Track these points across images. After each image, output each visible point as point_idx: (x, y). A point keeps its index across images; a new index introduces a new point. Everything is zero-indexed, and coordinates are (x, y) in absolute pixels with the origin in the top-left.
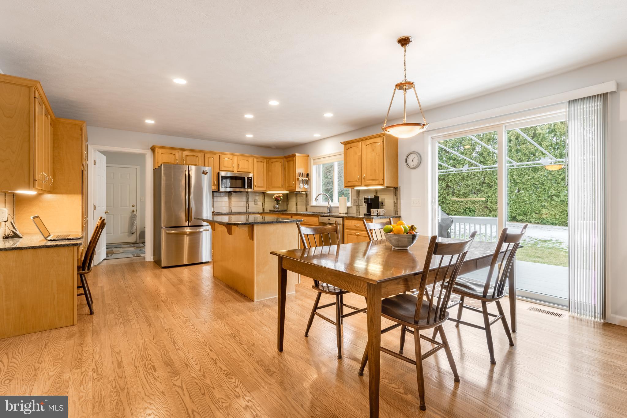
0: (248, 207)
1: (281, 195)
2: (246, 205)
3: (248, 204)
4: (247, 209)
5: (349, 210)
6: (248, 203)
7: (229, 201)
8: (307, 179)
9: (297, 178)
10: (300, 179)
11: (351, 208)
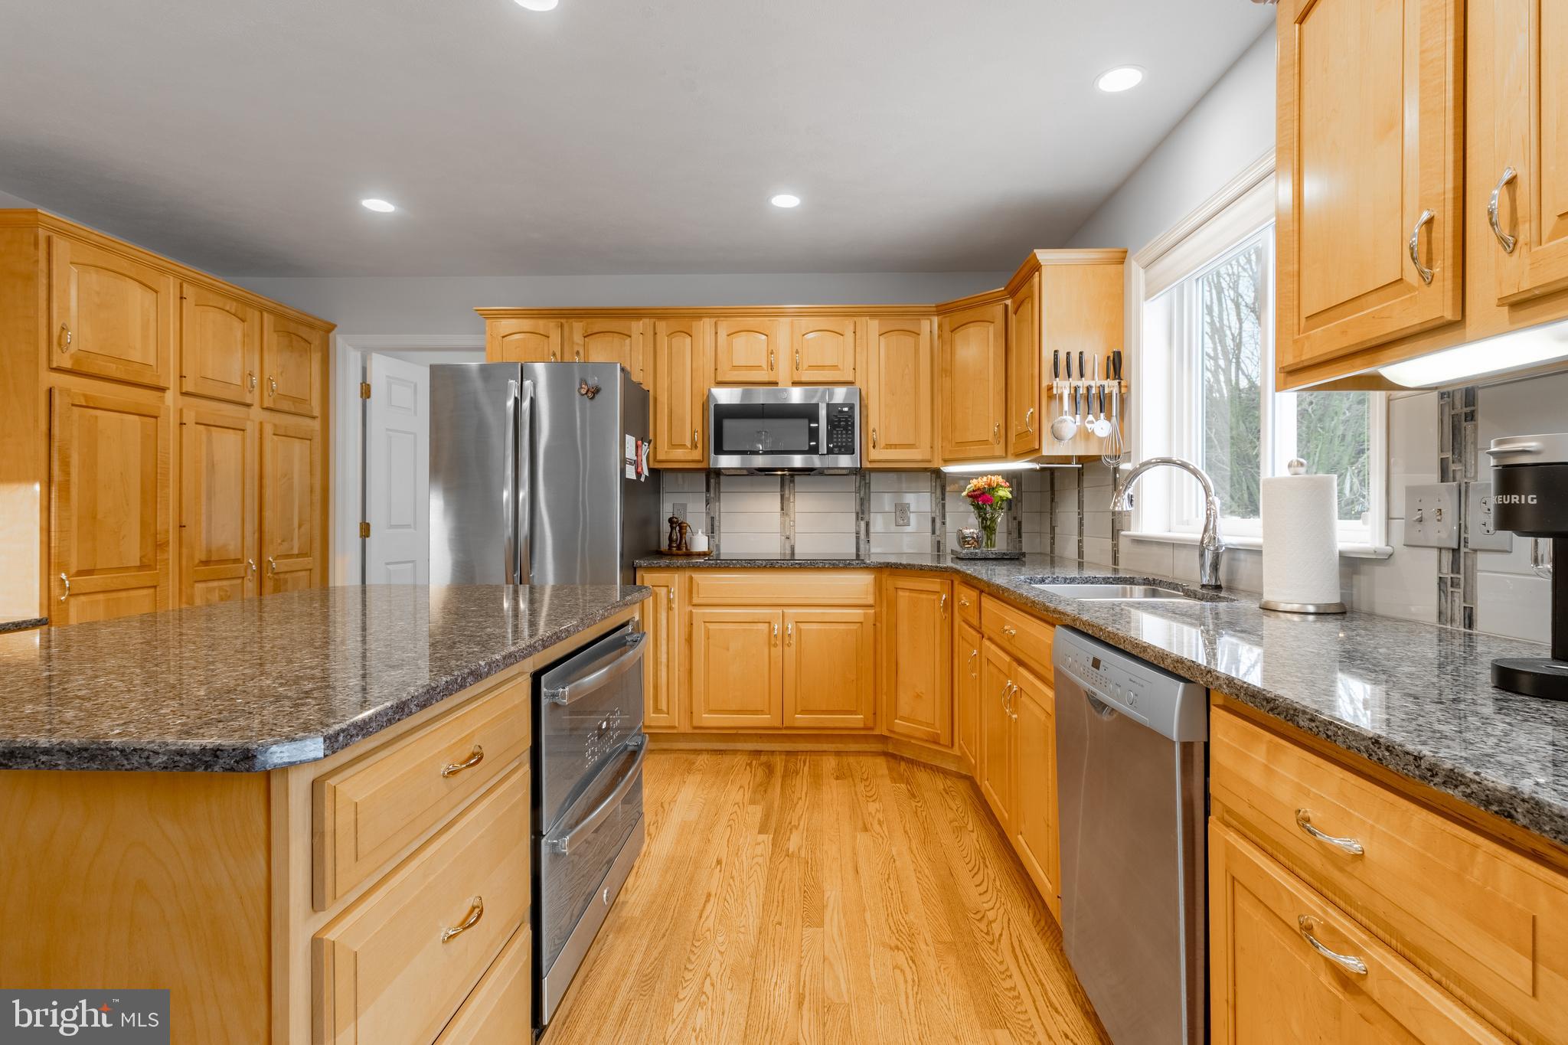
0: (864, 535)
1: (1000, 479)
2: (858, 526)
3: (867, 524)
4: (862, 546)
5: (1362, 581)
6: (866, 516)
7: (782, 509)
8: (1111, 385)
9: (1045, 384)
10: (1064, 387)
11: (1379, 570)
